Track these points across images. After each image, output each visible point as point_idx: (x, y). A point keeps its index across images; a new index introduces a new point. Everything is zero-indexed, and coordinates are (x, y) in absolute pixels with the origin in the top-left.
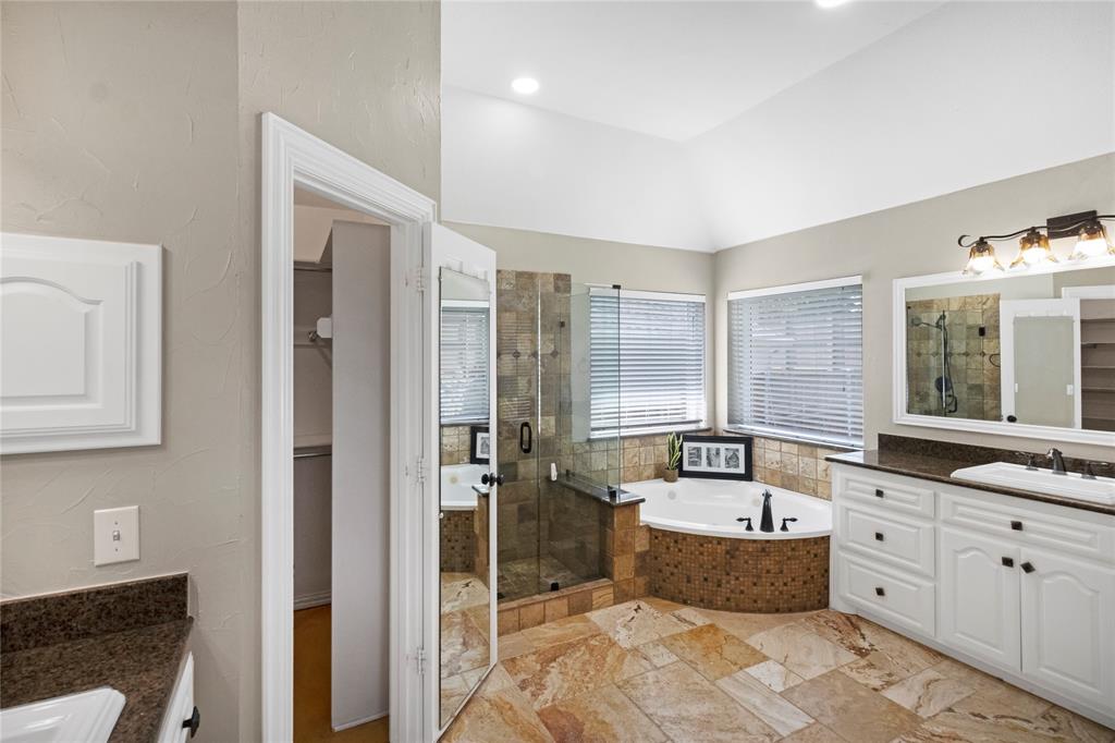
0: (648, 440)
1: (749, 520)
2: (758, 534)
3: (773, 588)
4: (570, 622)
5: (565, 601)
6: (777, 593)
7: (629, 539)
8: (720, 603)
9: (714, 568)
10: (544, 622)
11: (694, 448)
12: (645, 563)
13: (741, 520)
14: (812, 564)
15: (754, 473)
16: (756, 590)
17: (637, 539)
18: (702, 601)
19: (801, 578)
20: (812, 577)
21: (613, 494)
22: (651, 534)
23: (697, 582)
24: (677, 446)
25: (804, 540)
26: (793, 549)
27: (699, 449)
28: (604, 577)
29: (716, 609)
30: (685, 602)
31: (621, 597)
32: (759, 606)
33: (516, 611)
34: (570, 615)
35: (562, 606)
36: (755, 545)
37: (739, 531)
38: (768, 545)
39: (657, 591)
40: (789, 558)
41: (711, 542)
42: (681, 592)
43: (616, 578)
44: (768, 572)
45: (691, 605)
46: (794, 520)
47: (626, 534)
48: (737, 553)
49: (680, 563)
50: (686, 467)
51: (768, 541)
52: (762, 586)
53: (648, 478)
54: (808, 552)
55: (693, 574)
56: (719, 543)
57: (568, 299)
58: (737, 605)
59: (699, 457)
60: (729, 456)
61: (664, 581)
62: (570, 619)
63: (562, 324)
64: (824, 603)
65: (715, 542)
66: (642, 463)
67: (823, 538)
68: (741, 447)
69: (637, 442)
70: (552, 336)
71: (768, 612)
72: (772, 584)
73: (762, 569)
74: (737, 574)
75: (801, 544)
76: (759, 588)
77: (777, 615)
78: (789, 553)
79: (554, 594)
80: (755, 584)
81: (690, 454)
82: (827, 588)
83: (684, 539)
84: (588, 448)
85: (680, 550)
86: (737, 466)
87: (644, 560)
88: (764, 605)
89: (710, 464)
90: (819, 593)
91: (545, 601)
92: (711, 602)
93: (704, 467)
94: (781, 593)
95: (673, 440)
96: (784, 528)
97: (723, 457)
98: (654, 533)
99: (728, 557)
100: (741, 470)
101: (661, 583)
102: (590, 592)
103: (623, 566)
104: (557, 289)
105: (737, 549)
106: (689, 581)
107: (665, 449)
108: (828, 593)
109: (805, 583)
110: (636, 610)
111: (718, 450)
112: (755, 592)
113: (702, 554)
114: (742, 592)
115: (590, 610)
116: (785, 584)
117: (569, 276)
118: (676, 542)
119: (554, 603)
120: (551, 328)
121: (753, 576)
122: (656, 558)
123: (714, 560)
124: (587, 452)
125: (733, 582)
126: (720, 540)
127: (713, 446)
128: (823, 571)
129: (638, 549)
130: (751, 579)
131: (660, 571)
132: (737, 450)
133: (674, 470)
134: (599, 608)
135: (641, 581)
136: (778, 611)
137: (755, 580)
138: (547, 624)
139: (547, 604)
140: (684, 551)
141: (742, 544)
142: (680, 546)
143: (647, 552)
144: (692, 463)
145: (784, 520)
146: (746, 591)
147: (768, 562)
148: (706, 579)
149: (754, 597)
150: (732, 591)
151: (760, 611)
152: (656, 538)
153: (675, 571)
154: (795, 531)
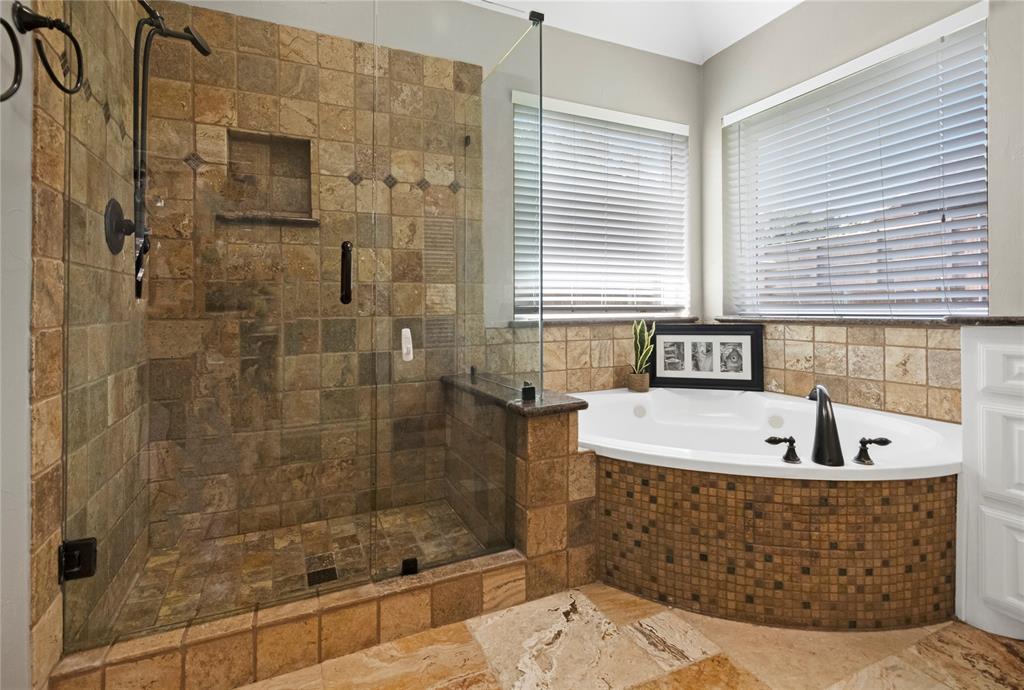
0: (603, 330)
1: (791, 441)
2: (807, 467)
3: (843, 579)
4: (432, 642)
5: (425, 597)
6: (852, 589)
7: (558, 477)
8: (732, 605)
9: (721, 535)
10: (378, 642)
11: (673, 344)
12: (586, 520)
13: (773, 441)
14: (923, 532)
15: (767, 379)
16: (807, 583)
17: (572, 478)
18: (696, 598)
19: (901, 560)
20: (923, 558)
21: (529, 394)
22: (598, 469)
23: (686, 562)
24: (647, 338)
25: (909, 483)
26: (886, 502)
27: (680, 345)
28: (512, 546)
29: (726, 617)
30: (662, 599)
31: (540, 585)
32: (816, 615)
33: (314, 622)
34: (434, 625)
35: (419, 607)
36: (805, 492)
37: (771, 463)
38: (833, 491)
39: (609, 573)
40: (876, 520)
41: (713, 485)
42: (654, 579)
43: (531, 551)
44: (834, 546)
45: (675, 605)
46: (883, 442)
47: (551, 469)
48: (769, 507)
49: (653, 523)
50: (661, 372)
51: (833, 484)
52: (820, 574)
53: (604, 387)
54: (916, 508)
55: (678, 545)
56: (731, 487)
57: (478, 104)
58: (768, 611)
59: (681, 356)
60: (727, 353)
61: (623, 555)
62: (433, 632)
63: (467, 141)
64: (943, 608)
65: (723, 484)
66: (595, 365)
67: (943, 479)
68: (746, 341)
69: (587, 332)
70: (451, 159)
71: (834, 627)
72: (843, 572)
73: (820, 540)
74: (768, 549)
75: (901, 491)
76: (816, 580)
77: (852, 636)
78: (878, 510)
79: (404, 583)
80: (806, 571)
81: (667, 352)
82: (951, 579)
83: (662, 478)
84: (509, 336)
85: (653, 500)
86: (739, 369)
87: (586, 517)
88: (825, 614)
89: (696, 367)
90: (936, 591)
91: (379, 599)
92: (713, 601)
93: (688, 372)
94: (860, 589)
95: (642, 331)
96: (863, 457)
97: (716, 356)
98: (606, 466)
99: (750, 513)
100: (746, 374)
101: (617, 558)
102: (479, 577)
103: (546, 528)
104: (459, 86)
105: (769, 500)
106: (670, 560)
107: (628, 345)
108: (953, 590)
109: (909, 569)
110: (567, 614)
111: (709, 346)
112: (806, 586)
113: (695, 507)
114: (779, 585)
115: (479, 612)
116: (869, 572)
117: (481, 68)
118: (645, 483)
119: (401, 603)
120: (450, 146)
121: (802, 554)
122: (608, 513)
123: (721, 519)
124: (507, 342)
125: (759, 565)
126: (733, 481)
127: (702, 339)
128: (943, 545)
129: (575, 496)
130: (797, 559)
131: (615, 537)
132: (740, 345)
133: (644, 375)
134: (496, 608)
135: (579, 554)
136: (853, 626)
137: (806, 563)
138: (384, 646)
139: (385, 605)
140: (660, 500)
141: (779, 489)
142: (653, 492)
143: (592, 501)
144: (670, 366)
145: (864, 443)
146: (786, 584)
147: (833, 527)
148: (704, 557)
149: (805, 598)
150: (758, 583)
151: (816, 625)
152: (609, 475)
153: (645, 537)
154: (886, 464)
